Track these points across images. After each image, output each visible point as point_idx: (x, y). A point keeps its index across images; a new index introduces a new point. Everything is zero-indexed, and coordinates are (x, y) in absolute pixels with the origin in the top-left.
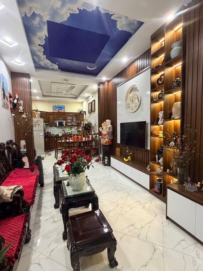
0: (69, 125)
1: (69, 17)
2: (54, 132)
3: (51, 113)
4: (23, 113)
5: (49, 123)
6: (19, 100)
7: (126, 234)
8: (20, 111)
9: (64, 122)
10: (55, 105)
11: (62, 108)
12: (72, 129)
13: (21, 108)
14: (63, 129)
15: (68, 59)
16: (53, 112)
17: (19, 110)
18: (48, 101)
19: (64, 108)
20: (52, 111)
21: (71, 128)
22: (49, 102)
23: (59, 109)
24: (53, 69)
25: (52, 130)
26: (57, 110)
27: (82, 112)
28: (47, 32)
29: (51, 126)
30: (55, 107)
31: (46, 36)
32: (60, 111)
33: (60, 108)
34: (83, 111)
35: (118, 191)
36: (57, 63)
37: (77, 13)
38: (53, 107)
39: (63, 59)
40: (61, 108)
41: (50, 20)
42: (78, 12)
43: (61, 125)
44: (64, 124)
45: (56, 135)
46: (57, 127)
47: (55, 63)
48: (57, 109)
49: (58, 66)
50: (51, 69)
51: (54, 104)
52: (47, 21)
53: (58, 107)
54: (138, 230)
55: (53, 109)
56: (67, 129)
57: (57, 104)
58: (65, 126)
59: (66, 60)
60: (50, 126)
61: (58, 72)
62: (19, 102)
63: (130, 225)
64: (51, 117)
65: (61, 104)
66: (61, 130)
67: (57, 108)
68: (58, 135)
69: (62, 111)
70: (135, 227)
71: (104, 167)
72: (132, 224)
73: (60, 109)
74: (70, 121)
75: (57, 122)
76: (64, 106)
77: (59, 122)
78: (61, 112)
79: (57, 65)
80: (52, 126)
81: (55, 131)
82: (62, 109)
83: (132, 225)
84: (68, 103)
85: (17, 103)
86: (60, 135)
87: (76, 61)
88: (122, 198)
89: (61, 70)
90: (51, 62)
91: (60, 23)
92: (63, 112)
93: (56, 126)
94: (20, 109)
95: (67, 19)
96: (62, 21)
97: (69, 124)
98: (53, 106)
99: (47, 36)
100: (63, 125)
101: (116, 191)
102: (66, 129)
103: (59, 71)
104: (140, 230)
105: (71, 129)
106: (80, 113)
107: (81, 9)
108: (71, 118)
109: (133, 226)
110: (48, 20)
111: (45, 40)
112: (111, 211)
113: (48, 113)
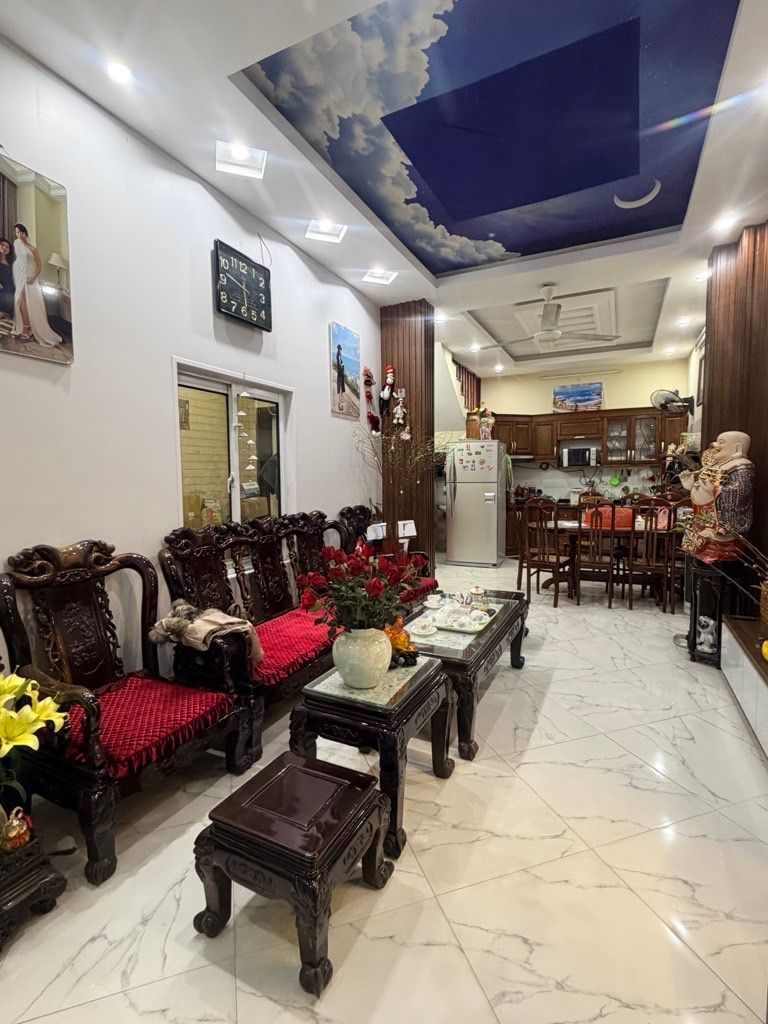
0: (612, 462)
1: (428, 66)
2: (554, 487)
3: (544, 419)
4: (401, 427)
5: (535, 454)
6: (395, 388)
7: (463, 946)
8: (395, 421)
9: (593, 449)
10: (564, 387)
11: (590, 395)
12: (629, 478)
13: (399, 412)
14: (588, 480)
15: (518, 206)
16: (555, 414)
17: (394, 418)
18: (536, 374)
19: (599, 394)
20: (549, 410)
21: (625, 474)
22: (543, 376)
23: (579, 398)
24: (491, 261)
25: (545, 481)
26: (569, 403)
27: (673, 401)
28: (403, 153)
29: (545, 467)
30: (561, 395)
31: (407, 167)
32: (582, 407)
33: (583, 393)
34: (677, 399)
35: (631, 784)
36: (492, 235)
37: (444, 35)
38: (556, 394)
39: (499, 213)
40: (585, 393)
41: (388, 112)
42: (447, 28)
43: (579, 461)
44: (593, 457)
45: (560, 501)
46: (566, 470)
47: (487, 238)
48: (572, 399)
49: (500, 245)
50: (484, 262)
51: (557, 385)
52: (382, 119)
53: (573, 392)
54: (533, 979)
55: (555, 403)
56: (607, 479)
57: (569, 383)
58: (596, 467)
59: (510, 212)
60: (541, 467)
61: (511, 263)
62: (394, 394)
63: (516, 936)
64: (544, 432)
65: (584, 381)
66: (583, 480)
67: (568, 395)
68: (568, 501)
69: (590, 406)
70: (528, 958)
71: (687, 663)
72: (532, 938)
73: (580, 401)
74: (617, 444)
75: (565, 451)
76: (601, 384)
77: (569, 453)
78: (583, 409)
79: (494, 239)
80: (547, 468)
81: (558, 486)
82: (589, 400)
83: (525, 941)
84: (616, 370)
85: (390, 399)
86: (574, 501)
87: (551, 198)
88: (613, 822)
89: (519, 254)
90: (470, 238)
91: (415, 102)
92: (595, 408)
93: (560, 465)
94: (397, 416)
95: (428, 76)
96: (419, 94)
97: (614, 458)
98: (557, 389)
99: (409, 163)
100: (588, 464)
101: (626, 781)
102: (603, 479)
103: (515, 259)
104: (538, 986)
105: (626, 480)
106: (664, 406)
107: (446, 12)
108: (624, 433)
109: (524, 947)
110: (382, 116)
111: (411, 179)
112: (508, 836)
113: (534, 420)
